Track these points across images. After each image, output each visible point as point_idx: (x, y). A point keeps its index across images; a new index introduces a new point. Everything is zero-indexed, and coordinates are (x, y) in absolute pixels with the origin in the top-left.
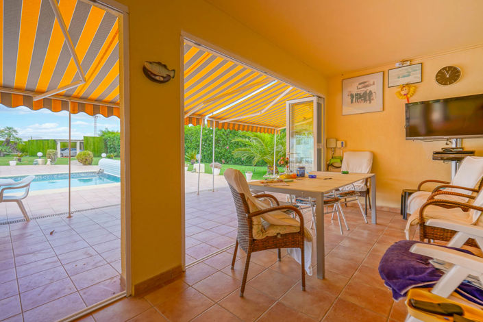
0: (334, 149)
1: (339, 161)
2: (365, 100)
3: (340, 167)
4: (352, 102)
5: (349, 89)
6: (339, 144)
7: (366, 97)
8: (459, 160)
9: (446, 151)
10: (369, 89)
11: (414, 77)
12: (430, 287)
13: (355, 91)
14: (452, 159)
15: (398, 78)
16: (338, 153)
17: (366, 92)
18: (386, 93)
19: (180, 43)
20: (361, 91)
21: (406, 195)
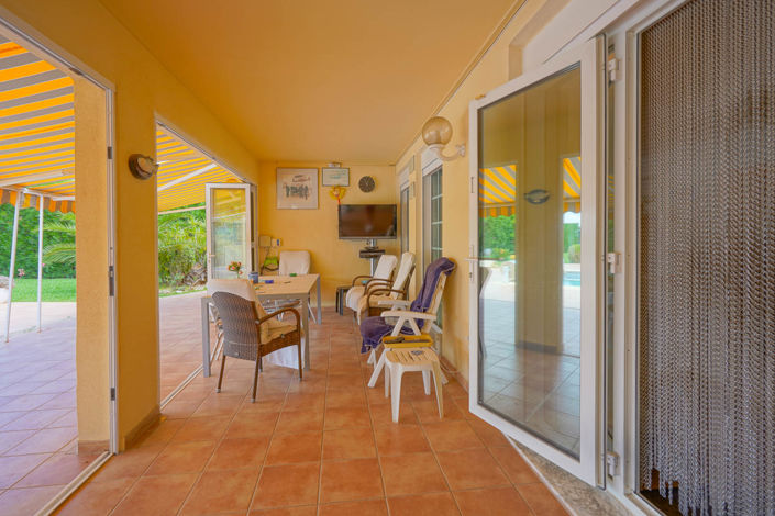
0: (268, 249)
1: (275, 262)
2: (301, 196)
3: (278, 269)
4: (288, 195)
5: (285, 180)
6: (274, 242)
7: (301, 192)
8: (377, 257)
9: (369, 250)
10: (305, 184)
11: (343, 181)
12: (390, 334)
13: (290, 184)
14: (371, 257)
15: (332, 178)
16: (274, 253)
17: (301, 187)
18: (321, 192)
19: (153, 130)
20: (297, 185)
21: (341, 293)
